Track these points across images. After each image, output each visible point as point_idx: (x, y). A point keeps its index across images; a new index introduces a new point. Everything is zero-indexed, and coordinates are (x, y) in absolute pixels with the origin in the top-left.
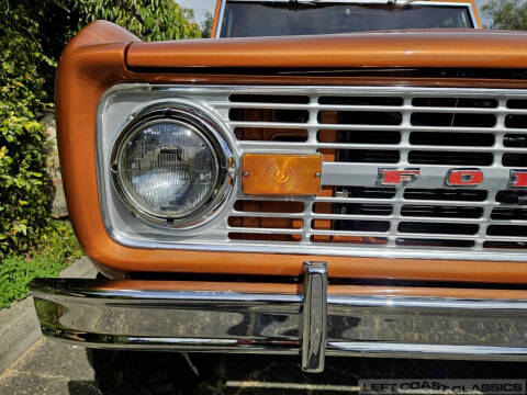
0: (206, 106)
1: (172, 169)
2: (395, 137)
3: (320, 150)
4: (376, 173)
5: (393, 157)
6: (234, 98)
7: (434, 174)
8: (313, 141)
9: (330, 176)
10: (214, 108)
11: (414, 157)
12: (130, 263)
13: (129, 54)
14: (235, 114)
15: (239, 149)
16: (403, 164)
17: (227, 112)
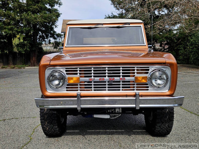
0: (62, 70)
1: (56, 80)
2: (91, 74)
3: (80, 76)
4: (88, 79)
5: (91, 76)
6: (66, 68)
7: (97, 79)
8: (78, 75)
9: (82, 80)
10: (63, 70)
11: (94, 76)
12: (50, 95)
13: (50, 63)
14: (66, 71)
15: (67, 76)
16: (93, 78)
17: (65, 71)
